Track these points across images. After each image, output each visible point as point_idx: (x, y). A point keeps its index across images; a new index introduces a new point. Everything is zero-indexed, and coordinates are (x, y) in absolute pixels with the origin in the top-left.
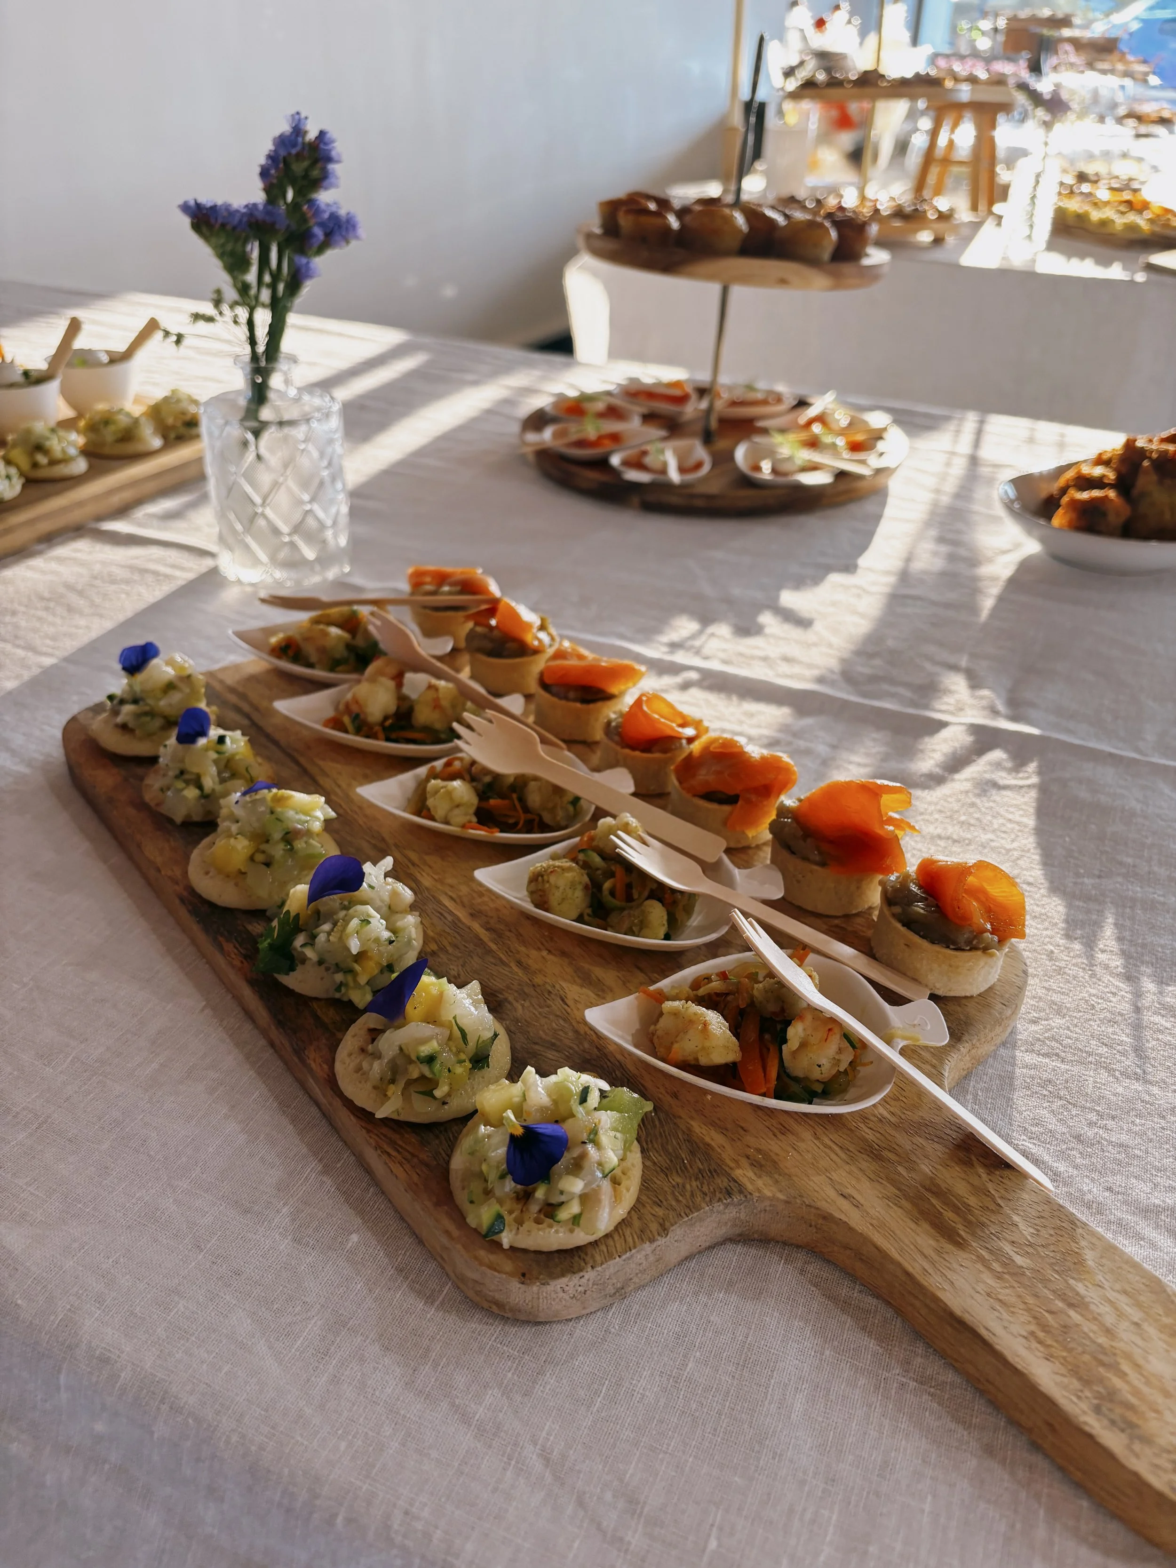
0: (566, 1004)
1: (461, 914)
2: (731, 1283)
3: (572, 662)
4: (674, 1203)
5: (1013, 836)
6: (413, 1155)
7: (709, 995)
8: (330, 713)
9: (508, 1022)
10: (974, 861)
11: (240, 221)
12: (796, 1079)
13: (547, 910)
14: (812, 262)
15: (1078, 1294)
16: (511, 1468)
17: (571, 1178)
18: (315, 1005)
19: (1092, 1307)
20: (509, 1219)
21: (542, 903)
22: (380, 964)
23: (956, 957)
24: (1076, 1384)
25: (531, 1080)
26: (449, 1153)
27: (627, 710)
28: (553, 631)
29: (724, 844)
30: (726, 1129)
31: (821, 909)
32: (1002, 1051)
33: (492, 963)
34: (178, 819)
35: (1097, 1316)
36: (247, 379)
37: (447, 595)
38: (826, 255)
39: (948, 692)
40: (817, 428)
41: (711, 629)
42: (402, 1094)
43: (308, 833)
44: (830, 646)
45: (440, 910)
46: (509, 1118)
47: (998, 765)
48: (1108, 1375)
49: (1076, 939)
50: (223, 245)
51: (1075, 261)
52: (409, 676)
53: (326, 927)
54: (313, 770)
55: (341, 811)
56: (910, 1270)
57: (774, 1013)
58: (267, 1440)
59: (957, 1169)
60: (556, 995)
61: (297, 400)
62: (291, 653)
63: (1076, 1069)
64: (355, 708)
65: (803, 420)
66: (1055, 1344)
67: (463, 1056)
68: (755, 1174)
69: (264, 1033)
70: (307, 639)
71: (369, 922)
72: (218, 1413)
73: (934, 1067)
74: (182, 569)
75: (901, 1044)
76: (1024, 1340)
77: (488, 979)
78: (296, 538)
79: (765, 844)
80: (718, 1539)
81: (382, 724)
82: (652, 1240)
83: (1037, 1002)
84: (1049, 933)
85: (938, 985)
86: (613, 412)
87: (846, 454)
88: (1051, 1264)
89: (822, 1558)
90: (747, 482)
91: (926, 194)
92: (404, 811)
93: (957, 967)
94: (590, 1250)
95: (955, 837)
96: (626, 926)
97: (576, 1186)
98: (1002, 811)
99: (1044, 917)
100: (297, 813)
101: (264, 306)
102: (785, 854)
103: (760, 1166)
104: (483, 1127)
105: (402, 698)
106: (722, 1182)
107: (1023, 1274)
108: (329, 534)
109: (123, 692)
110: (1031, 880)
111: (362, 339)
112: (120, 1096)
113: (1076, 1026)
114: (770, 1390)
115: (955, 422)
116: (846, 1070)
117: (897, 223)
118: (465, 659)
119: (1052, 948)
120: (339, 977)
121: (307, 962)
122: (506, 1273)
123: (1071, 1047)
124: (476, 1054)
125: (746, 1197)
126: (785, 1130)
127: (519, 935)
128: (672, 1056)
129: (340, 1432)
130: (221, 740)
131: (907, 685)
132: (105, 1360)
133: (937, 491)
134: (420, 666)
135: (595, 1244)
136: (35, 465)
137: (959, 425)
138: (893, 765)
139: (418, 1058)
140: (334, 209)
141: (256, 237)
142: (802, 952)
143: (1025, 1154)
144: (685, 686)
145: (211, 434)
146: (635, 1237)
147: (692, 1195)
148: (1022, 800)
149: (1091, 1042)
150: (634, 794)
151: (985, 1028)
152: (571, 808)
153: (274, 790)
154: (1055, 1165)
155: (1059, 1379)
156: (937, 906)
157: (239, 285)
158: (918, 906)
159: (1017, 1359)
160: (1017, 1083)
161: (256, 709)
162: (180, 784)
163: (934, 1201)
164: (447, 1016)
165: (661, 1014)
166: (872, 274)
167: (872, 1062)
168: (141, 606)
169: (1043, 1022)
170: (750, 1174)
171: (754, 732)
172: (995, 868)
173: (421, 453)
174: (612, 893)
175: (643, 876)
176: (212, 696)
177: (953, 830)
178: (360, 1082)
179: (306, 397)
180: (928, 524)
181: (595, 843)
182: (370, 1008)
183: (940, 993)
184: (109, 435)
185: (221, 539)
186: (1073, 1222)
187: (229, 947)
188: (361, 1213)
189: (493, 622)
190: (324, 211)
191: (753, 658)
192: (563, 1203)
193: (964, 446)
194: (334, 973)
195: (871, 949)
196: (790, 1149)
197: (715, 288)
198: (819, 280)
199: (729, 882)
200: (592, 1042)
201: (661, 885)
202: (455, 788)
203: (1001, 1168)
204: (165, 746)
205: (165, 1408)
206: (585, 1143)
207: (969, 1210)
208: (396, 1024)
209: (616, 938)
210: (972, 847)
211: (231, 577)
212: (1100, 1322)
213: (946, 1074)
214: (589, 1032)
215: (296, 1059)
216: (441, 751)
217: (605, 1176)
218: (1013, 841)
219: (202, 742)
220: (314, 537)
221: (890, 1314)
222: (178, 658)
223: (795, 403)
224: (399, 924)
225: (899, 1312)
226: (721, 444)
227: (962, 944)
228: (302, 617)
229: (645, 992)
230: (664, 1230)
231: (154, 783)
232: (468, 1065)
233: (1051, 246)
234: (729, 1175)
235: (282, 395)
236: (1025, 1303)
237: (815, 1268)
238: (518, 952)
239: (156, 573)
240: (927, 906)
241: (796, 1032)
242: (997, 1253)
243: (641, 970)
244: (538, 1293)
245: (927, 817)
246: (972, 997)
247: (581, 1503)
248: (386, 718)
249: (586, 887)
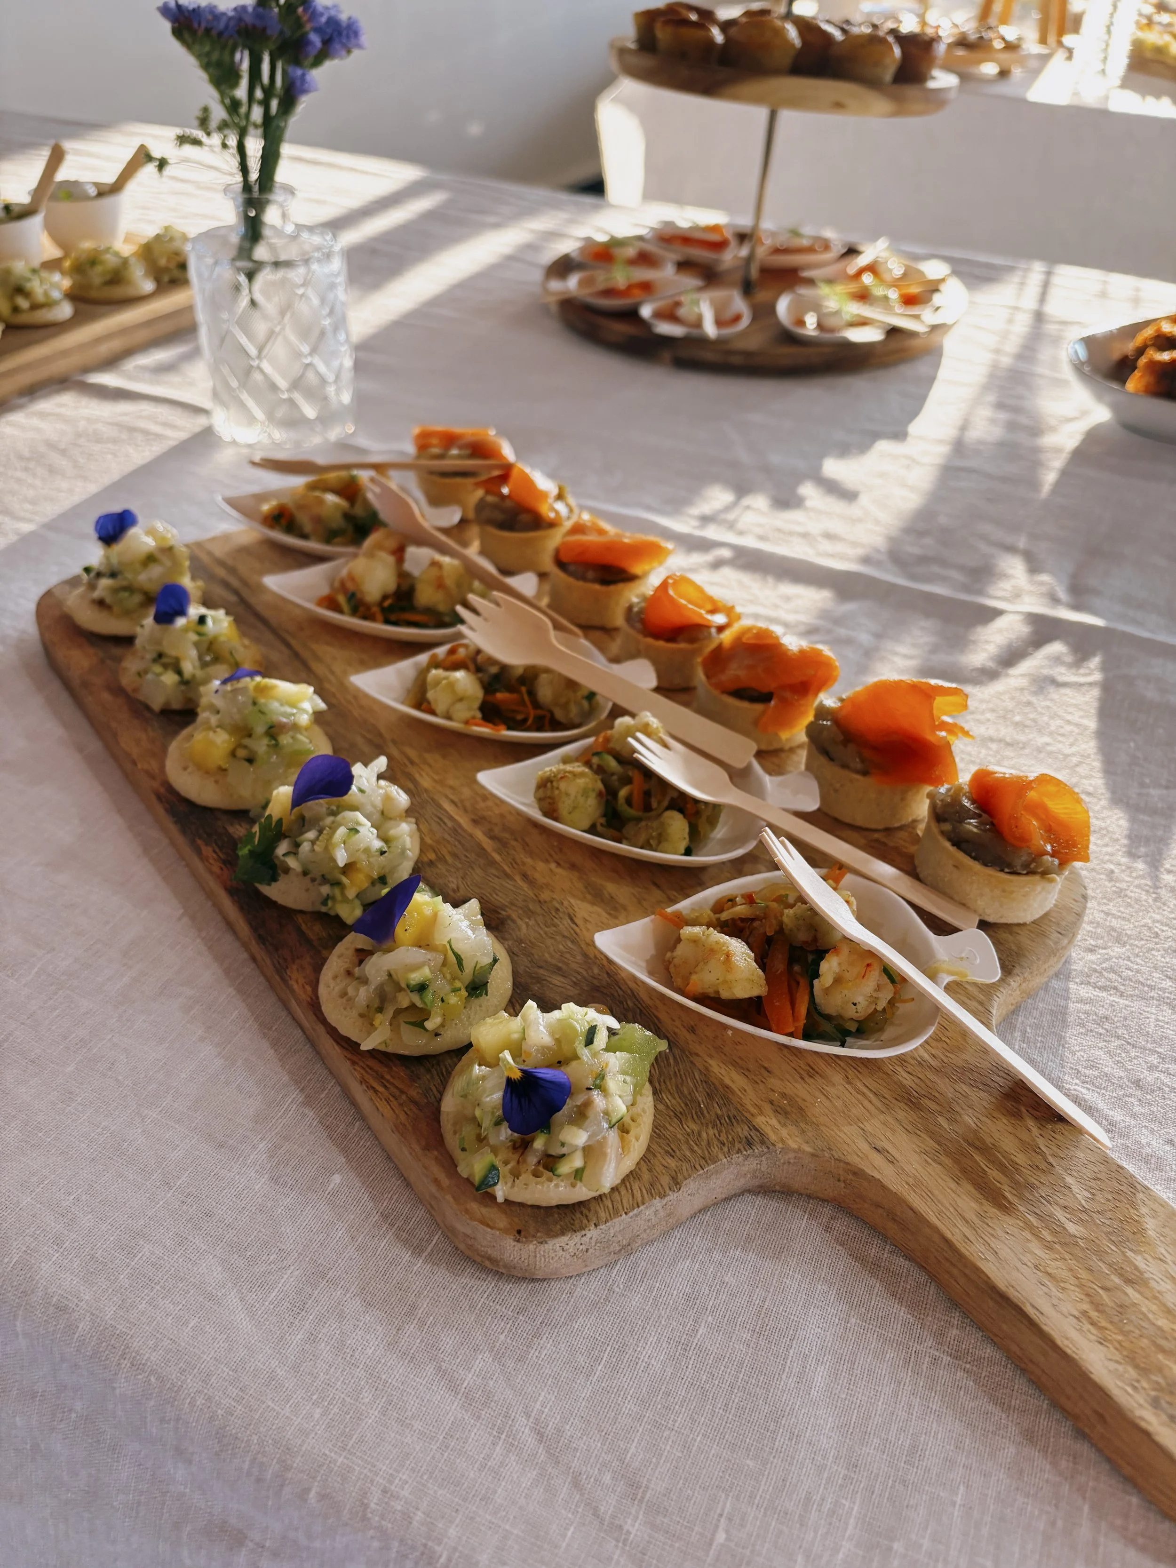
0: (577, 925)
1: (464, 821)
2: (749, 1239)
3: (591, 538)
4: (688, 1153)
5: (1071, 740)
6: (402, 1092)
7: (733, 920)
8: (325, 591)
9: (510, 943)
10: (1036, 775)
11: (227, 26)
12: (828, 1018)
13: (556, 819)
14: (872, 83)
15: (1137, 1268)
16: (501, 1443)
17: (574, 1129)
18: (300, 919)
19: (1153, 1284)
20: (504, 1170)
21: (551, 812)
22: (371, 877)
23: (1011, 881)
24: (1132, 1373)
25: (532, 1017)
26: (441, 1089)
27: (651, 593)
28: (571, 500)
29: (754, 747)
30: (748, 1070)
31: (860, 821)
32: (1055, 984)
33: (495, 876)
34: (156, 705)
35: (1157, 1295)
36: (238, 213)
37: (455, 459)
38: (888, 76)
39: (1005, 576)
40: (867, 279)
41: (747, 501)
42: (391, 1024)
43: (295, 727)
44: (877, 522)
45: (439, 815)
46: (505, 1059)
47: (1057, 660)
48: (1167, 1362)
49: (1139, 857)
50: (208, 54)
51: (1150, 100)
52: (412, 551)
53: (311, 835)
54: (305, 654)
55: (334, 701)
56: (949, 1235)
57: (806, 942)
58: (234, 1404)
59: (1005, 1121)
60: (564, 912)
61: (294, 237)
62: (284, 522)
63: (1137, 1005)
64: (350, 586)
65: (852, 270)
66: (1109, 1326)
67: (458, 984)
68: (780, 1123)
69: (245, 946)
70: (301, 507)
71: (357, 831)
72: (182, 1371)
73: (981, 1003)
74: (172, 427)
75: (947, 979)
76: (1075, 1320)
77: (491, 895)
78: (297, 397)
79: (800, 746)
80: (727, 1531)
81: (380, 604)
82: (662, 1196)
83: (1095, 928)
84: (1109, 849)
85: (988, 911)
86: (644, 259)
87: (899, 309)
88: (1107, 1234)
89: (841, 1556)
90: (789, 338)
91: (992, 21)
92: (403, 703)
93: (1012, 892)
94: (593, 1205)
95: (1008, 739)
96: (643, 838)
97: (578, 1137)
98: (1061, 713)
99: (1104, 832)
100: (282, 705)
101: (256, 126)
102: (823, 760)
103: (786, 1114)
104: (477, 1067)
105: (403, 576)
106: (743, 1131)
107: (1076, 1244)
108: (331, 390)
109: (101, 564)
110: (1091, 789)
111: (375, 174)
112: (87, 1013)
113: (1137, 956)
114: (789, 1362)
115: (1020, 273)
116: (884, 1009)
117: (960, 52)
118: (474, 531)
119: (1112, 867)
120: (325, 890)
121: (291, 872)
122: (499, 1229)
123: (1130, 980)
124: (473, 981)
125: (769, 1148)
126: (812, 1072)
127: (525, 845)
128: (690, 988)
129: (315, 1397)
130: (202, 620)
131: (961, 568)
132: (62, 1309)
133: (997, 351)
134: (423, 540)
135: (600, 1198)
136: (16, 309)
137: (1024, 277)
138: (942, 659)
139: (408, 986)
140: (333, 13)
141: (245, 47)
142: (838, 872)
143: (1077, 1101)
144: (717, 565)
145: (200, 276)
146: (644, 1192)
147: (709, 1144)
148: (1083, 699)
149: (1154, 974)
150: (657, 690)
151: (1039, 959)
152: (585, 704)
153: (258, 679)
154: (1111, 1113)
155: (1112, 1366)
156: (992, 824)
157: (227, 101)
158: (970, 824)
159: (1066, 1342)
160: (1070, 1019)
161: (245, 583)
162: (157, 669)
163: (978, 1158)
164: (440, 939)
165: (679, 940)
166: (937, 100)
167: (913, 999)
168: (129, 468)
169: (1101, 951)
170: (774, 1122)
171: (791, 618)
172: (1058, 782)
173: (435, 302)
174: (629, 801)
175: (663, 784)
176: (198, 569)
177: (1006, 732)
178: (345, 1009)
179: (305, 235)
180: (986, 388)
181: (611, 745)
182: (359, 927)
183: (991, 919)
184: (96, 276)
185: (216, 395)
186: (1133, 1184)
187: (207, 851)
188: (345, 1151)
189: (505, 490)
190: (322, 15)
191: (791, 533)
192: (564, 1155)
193: (1029, 301)
194: (320, 884)
195: (915, 868)
196: (817, 1094)
197: (761, 113)
198: (880, 104)
199: (758, 792)
200: (602, 967)
201: (683, 795)
202: (457, 680)
203: (1055, 1122)
204: (142, 626)
205: (126, 1363)
206: (590, 1089)
207: (1016, 1169)
208: (385, 946)
209: (630, 852)
210: (1027, 751)
211: (227, 438)
212: (1161, 1302)
213: (994, 1012)
214: (599, 956)
215: (277, 977)
216: (444, 636)
217: (611, 1127)
218: (1071, 745)
219: (181, 622)
220: (316, 394)
221: (924, 1278)
222: (160, 526)
223: (844, 250)
224: (392, 832)
225: (933, 1277)
226: (762, 296)
227: (1018, 868)
228: (297, 482)
229: (661, 915)
230: (676, 1184)
231: (131, 665)
232: (464, 993)
233: (1126, 84)
234: (750, 1122)
235: (279, 233)
236: (1078, 1278)
237: (841, 1225)
238: (524, 864)
239: (146, 432)
240: (982, 823)
241: (829, 967)
242: (1047, 1220)
243: (658, 886)
244: (535, 1252)
245: (978, 717)
246: (1024, 924)
247: (576, 1484)
248: (385, 597)
249: (600, 794)
